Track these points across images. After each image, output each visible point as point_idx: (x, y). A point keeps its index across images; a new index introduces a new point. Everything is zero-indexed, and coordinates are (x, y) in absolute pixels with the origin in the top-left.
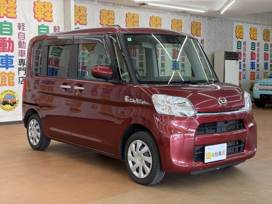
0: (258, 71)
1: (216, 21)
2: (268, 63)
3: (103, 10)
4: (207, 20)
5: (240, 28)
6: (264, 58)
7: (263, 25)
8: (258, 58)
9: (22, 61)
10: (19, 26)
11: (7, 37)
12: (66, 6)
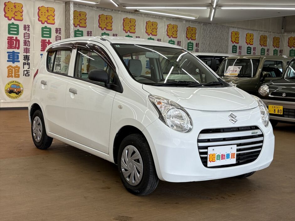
1: (212, 27)
3: (102, 15)
4: (203, 26)
5: (236, 34)
7: (259, 31)
9: (27, 57)
10: (25, 27)
11: (15, 36)
12: (67, 11)
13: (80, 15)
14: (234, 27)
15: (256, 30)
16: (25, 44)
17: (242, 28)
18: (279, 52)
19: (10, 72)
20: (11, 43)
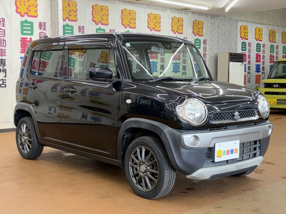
1: (220, 20)
3: (96, 5)
4: (210, 19)
5: (245, 28)
7: (268, 25)
8: (263, 60)
13: (69, 5)
14: (242, 21)
15: (264, 24)
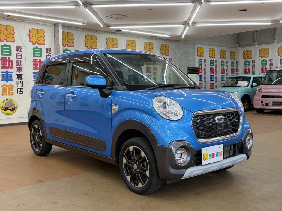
0: (216, 82)
1: (181, 44)
2: (224, 76)
3: (88, 35)
4: (174, 43)
5: (201, 49)
6: (221, 72)
7: (220, 46)
8: (216, 72)
9: (20, 75)
10: (17, 48)
11: (7, 57)
12: (56, 32)
13: (68, 35)
14: (199, 44)
15: (216, 46)
16: (18, 63)
17: (205, 44)
18: (235, 63)
19: (5, 90)
20: (4, 63)
